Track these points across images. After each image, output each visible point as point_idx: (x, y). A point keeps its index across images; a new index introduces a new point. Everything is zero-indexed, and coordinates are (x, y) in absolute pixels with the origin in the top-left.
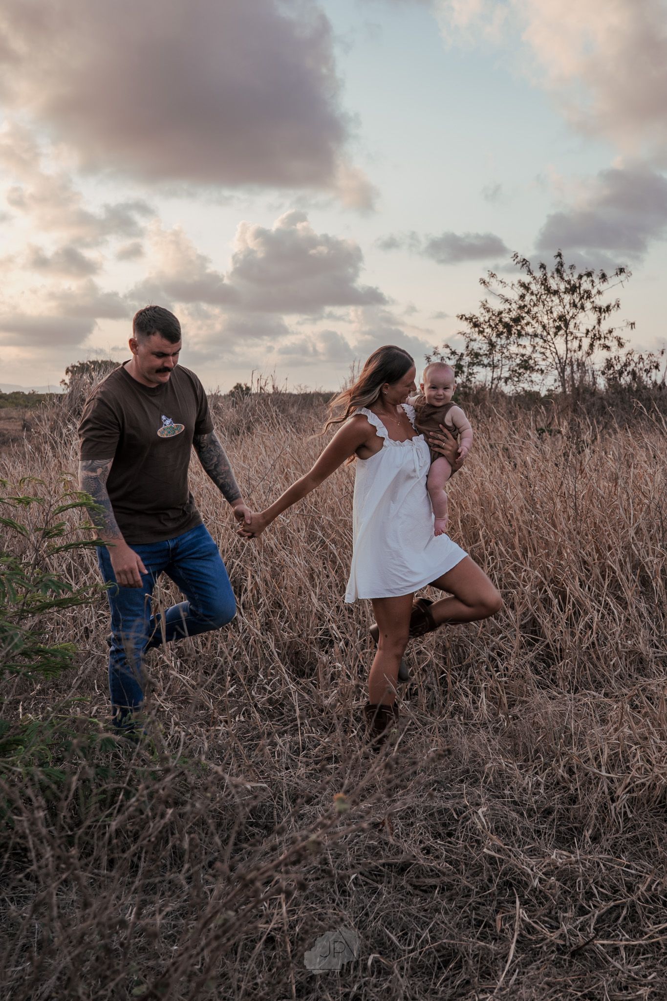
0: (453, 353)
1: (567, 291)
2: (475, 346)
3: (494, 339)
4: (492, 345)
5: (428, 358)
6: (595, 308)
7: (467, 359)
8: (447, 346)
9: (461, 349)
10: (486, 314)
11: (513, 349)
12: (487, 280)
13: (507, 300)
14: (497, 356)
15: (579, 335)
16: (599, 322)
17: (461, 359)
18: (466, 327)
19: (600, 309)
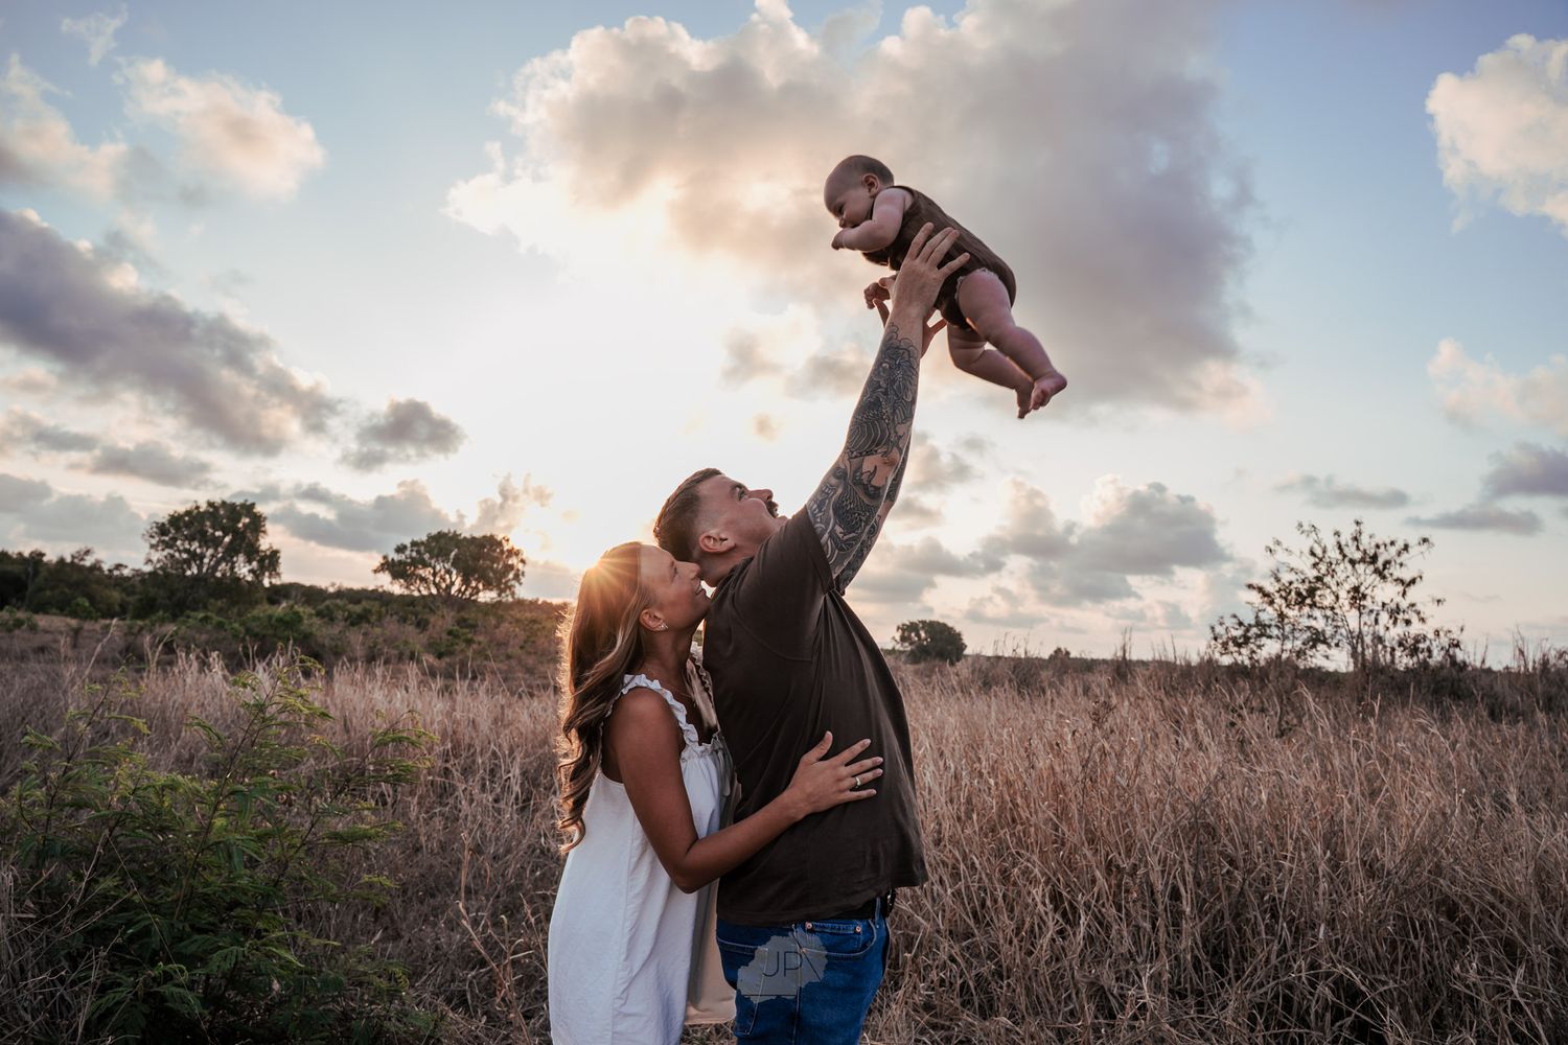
0: (1241, 624)
1: (1362, 560)
2: (1264, 617)
3: (1286, 611)
4: (1282, 616)
5: (1213, 628)
6: (1396, 580)
7: (1255, 630)
8: (1235, 616)
9: (1249, 619)
10: (1276, 584)
11: (1305, 622)
12: (1273, 547)
13: (1292, 569)
14: (1288, 628)
15: (1376, 608)
16: (1404, 594)
17: (1247, 630)
18: (1255, 597)
19: (1402, 582)
